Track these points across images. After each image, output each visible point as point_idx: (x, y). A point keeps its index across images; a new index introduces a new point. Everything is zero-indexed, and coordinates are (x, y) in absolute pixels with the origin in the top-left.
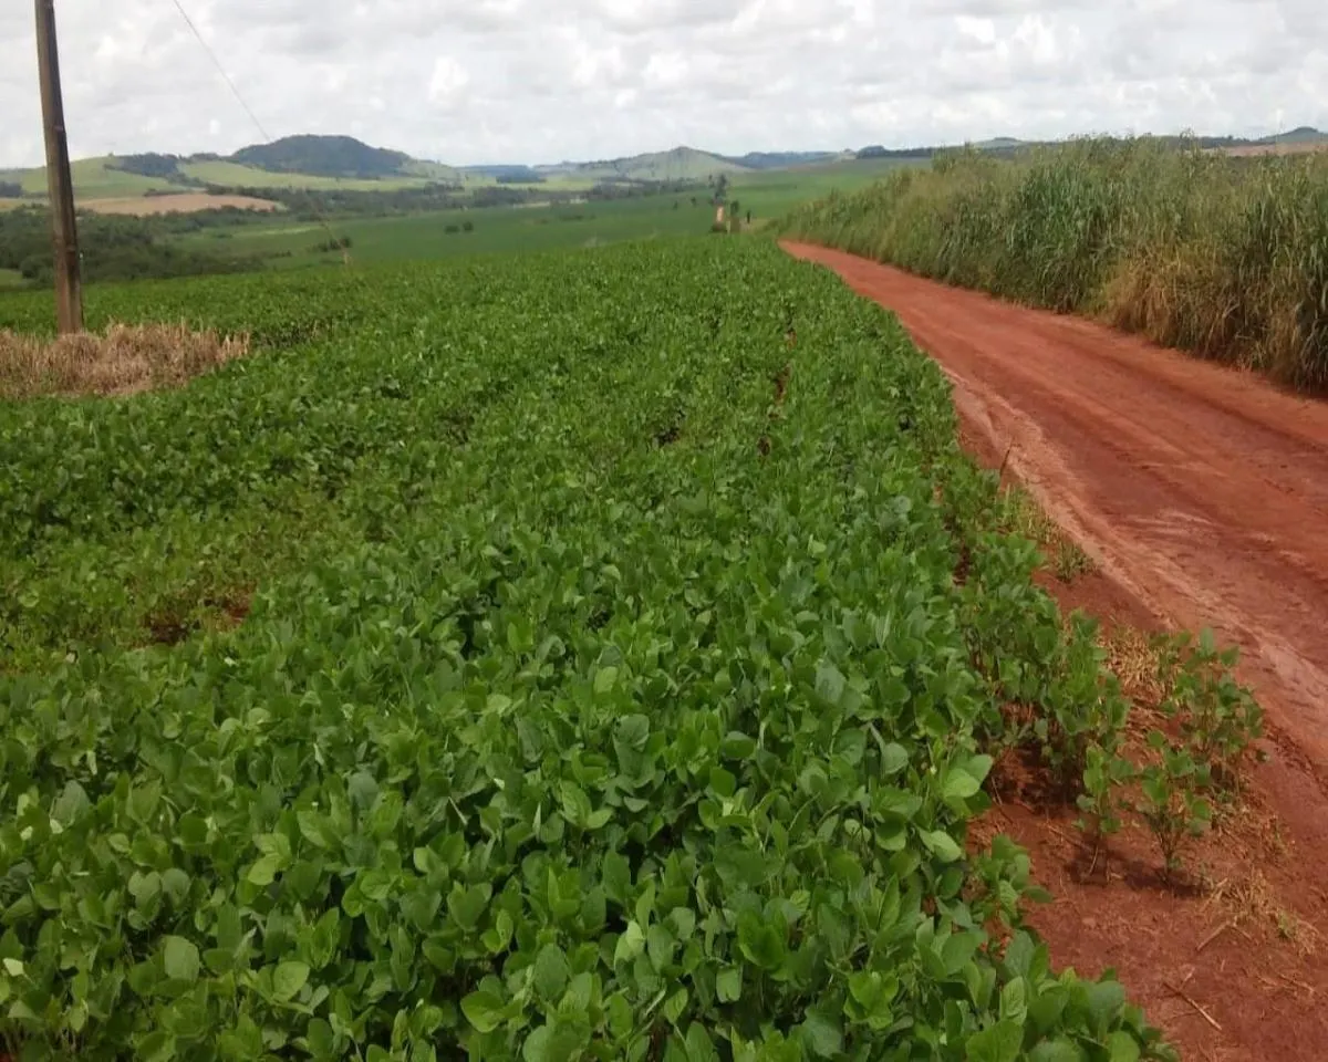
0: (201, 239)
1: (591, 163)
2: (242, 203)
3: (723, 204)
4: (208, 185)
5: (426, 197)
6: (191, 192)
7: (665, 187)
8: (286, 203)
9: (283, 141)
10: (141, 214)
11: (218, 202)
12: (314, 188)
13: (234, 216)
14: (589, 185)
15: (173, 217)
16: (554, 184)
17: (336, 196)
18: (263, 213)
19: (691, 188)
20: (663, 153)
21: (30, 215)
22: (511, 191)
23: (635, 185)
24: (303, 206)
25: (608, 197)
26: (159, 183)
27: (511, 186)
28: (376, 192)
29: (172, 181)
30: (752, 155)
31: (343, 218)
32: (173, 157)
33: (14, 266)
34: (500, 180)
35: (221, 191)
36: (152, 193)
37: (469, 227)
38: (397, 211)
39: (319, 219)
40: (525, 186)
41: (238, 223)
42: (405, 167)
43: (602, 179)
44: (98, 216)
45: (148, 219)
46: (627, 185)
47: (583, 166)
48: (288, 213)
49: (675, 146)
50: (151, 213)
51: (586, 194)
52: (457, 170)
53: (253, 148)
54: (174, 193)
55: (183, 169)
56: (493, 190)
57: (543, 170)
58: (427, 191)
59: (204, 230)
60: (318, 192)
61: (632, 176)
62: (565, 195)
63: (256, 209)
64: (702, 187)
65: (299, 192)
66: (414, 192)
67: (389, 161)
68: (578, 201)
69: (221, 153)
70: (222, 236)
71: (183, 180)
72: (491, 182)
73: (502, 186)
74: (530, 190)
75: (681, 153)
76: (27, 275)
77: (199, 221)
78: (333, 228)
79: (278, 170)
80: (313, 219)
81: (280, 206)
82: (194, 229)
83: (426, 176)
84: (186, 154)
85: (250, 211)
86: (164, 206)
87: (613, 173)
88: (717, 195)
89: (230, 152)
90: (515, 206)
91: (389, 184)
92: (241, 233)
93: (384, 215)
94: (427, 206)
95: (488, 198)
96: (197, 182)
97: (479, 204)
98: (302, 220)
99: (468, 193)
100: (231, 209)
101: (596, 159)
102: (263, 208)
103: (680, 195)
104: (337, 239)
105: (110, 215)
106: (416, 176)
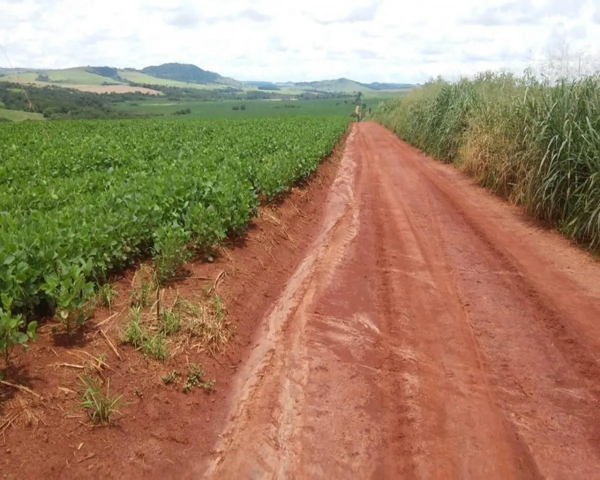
0: (124, 106)
1: (301, 83)
2: (144, 91)
3: (359, 104)
4: (130, 82)
5: (226, 93)
6: (122, 84)
7: (333, 95)
8: (163, 92)
9: (165, 65)
10: (99, 93)
11: (133, 90)
12: (177, 86)
13: (140, 97)
14: (299, 93)
15: (113, 95)
16: (284, 91)
17: (186, 91)
18: (153, 96)
19: (345, 96)
20: (333, 80)
21: (50, 90)
22: (265, 93)
23: (320, 94)
24: (172, 94)
25: (307, 99)
26: (109, 80)
27: (264, 91)
28: (204, 90)
29: (114, 79)
30: (374, 83)
31: (188, 100)
32: (116, 69)
33: (41, 112)
34: (260, 88)
35: (136, 85)
36: (105, 84)
37: (243, 108)
38: (213, 99)
39: (178, 100)
40: (271, 92)
41: (142, 99)
42: (218, 80)
43: (308, 90)
44: (80, 92)
45: (102, 95)
46: (316, 94)
47: (297, 84)
48: (165, 97)
50: (104, 92)
51: (297, 96)
52: (240, 83)
53: (151, 67)
54: (115, 84)
55: (119, 74)
56: (256, 92)
57: (279, 85)
58: (227, 91)
59: (127, 101)
60: (178, 88)
61: (319, 89)
62: (288, 96)
63: (150, 94)
64: (351, 96)
65: (170, 88)
66: (221, 91)
67: (212, 77)
68: (294, 99)
69: (137, 68)
70: (135, 105)
71: (119, 78)
72: (256, 89)
73: (261, 90)
74: (273, 93)
75: (342, 81)
76: (46, 116)
77: (125, 97)
78: (183, 104)
79: (162, 77)
80: (175, 100)
81: (161, 93)
82: (122, 101)
83: (227, 84)
84: (122, 68)
85: (147, 94)
86: (109, 90)
87: (310, 88)
88: (356, 100)
89: (141, 68)
90: (266, 100)
91: (210, 87)
92: (144, 104)
93: (207, 100)
94: (226, 98)
95: (253, 96)
96: (126, 81)
97: (249, 98)
98: (170, 100)
99: (245, 93)
100: (139, 93)
101: (303, 81)
102: (154, 93)
103: (340, 99)
104: (185, 109)
105: (86, 92)
106: (222, 84)
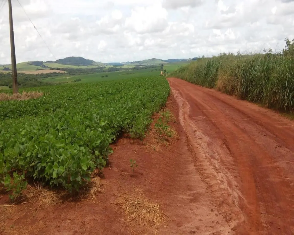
0: (48, 80)
1: (134, 62)
2: (57, 71)
3: (163, 70)
4: (50, 68)
5: (98, 70)
6: (46, 69)
7: (150, 67)
8: (67, 71)
9: (67, 58)
10: (35, 74)
11: (52, 71)
12: (73, 68)
13: (55, 74)
14: (133, 67)
15: (42, 74)
16: (126, 67)
17: (78, 70)
18: (62, 73)
19: (156, 67)
20: (149, 60)
21: (11, 74)
22: (116, 68)
23: (143, 66)
24: (71, 72)
25: (137, 69)
26: (39, 67)
28: (87, 69)
29: (42, 67)
30: (169, 60)
31: (79, 75)
32: (43, 62)
33: (7, 86)
34: (114, 66)
35: (53, 69)
36: (38, 69)
37: (107, 76)
38: (91, 73)
39: (74, 75)
40: (119, 67)
41: (56, 76)
42: (93, 64)
43: (136, 65)
44: (26, 74)
45: (36, 75)
46: (141, 67)
47: (132, 63)
48: (67, 74)
49: (152, 58)
50: (37, 74)
51: (132, 69)
52: (104, 64)
53: (60, 60)
54: (43, 69)
55: (44, 64)
56: (112, 68)
57: (123, 64)
58: (98, 68)
59: (49, 77)
60: (74, 69)
61: (142, 64)
62: (128, 69)
63: (60, 73)
64: (158, 67)
65: (70, 69)
66: (95, 69)
67: (90, 62)
68: (131, 70)
69: (53, 61)
70: (53, 79)
71: (45, 67)
72: (112, 66)
73: (114, 67)
74: (120, 68)
75: (153, 59)
76: (10, 87)
77: (48, 75)
78: (77, 77)
79: (66, 64)
80: (73, 75)
81: (65, 72)
82: (47, 77)
83: (98, 65)
84: (45, 61)
85: (59, 73)
86: (40, 72)
87: (138, 64)
88: (161, 69)
89: (55, 60)
90: (117, 71)
91: (90, 67)
92: (57, 78)
93: (88, 74)
94: (98, 72)
95: (111, 70)
96: (47, 67)
97: (109, 71)
98: (70, 75)
99: (107, 69)
100: (55, 73)
101: (135, 61)
102: (62, 72)
103: (153, 68)
104: (78, 79)
105: (28, 74)
106: (96, 65)
